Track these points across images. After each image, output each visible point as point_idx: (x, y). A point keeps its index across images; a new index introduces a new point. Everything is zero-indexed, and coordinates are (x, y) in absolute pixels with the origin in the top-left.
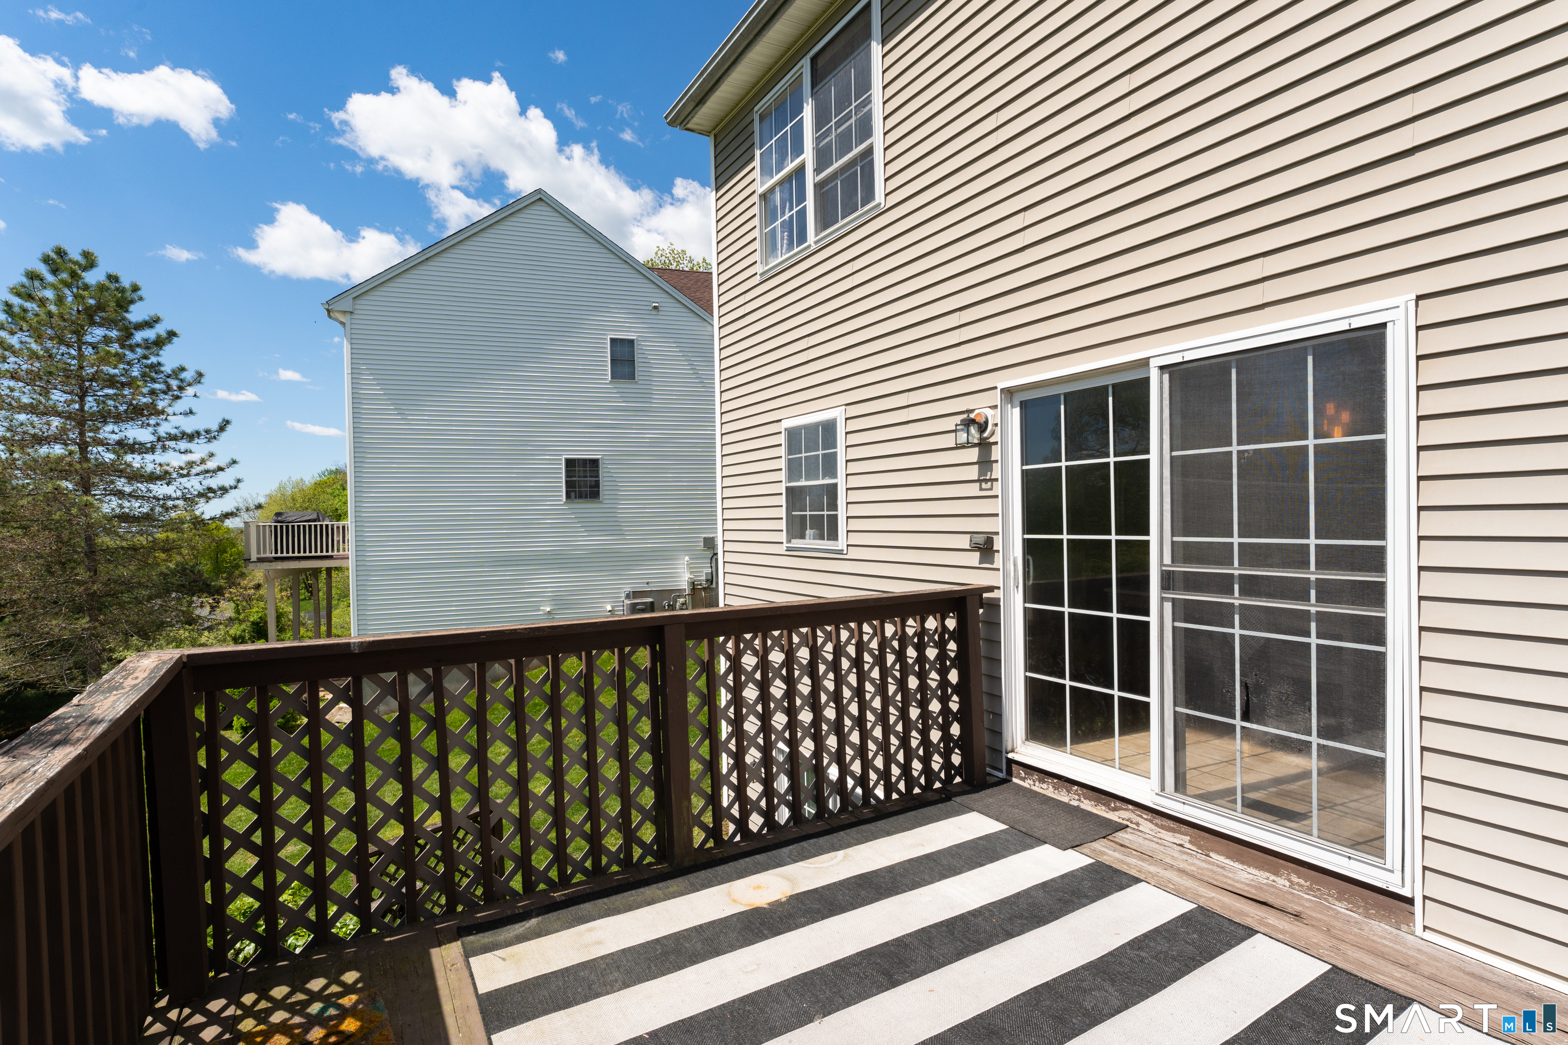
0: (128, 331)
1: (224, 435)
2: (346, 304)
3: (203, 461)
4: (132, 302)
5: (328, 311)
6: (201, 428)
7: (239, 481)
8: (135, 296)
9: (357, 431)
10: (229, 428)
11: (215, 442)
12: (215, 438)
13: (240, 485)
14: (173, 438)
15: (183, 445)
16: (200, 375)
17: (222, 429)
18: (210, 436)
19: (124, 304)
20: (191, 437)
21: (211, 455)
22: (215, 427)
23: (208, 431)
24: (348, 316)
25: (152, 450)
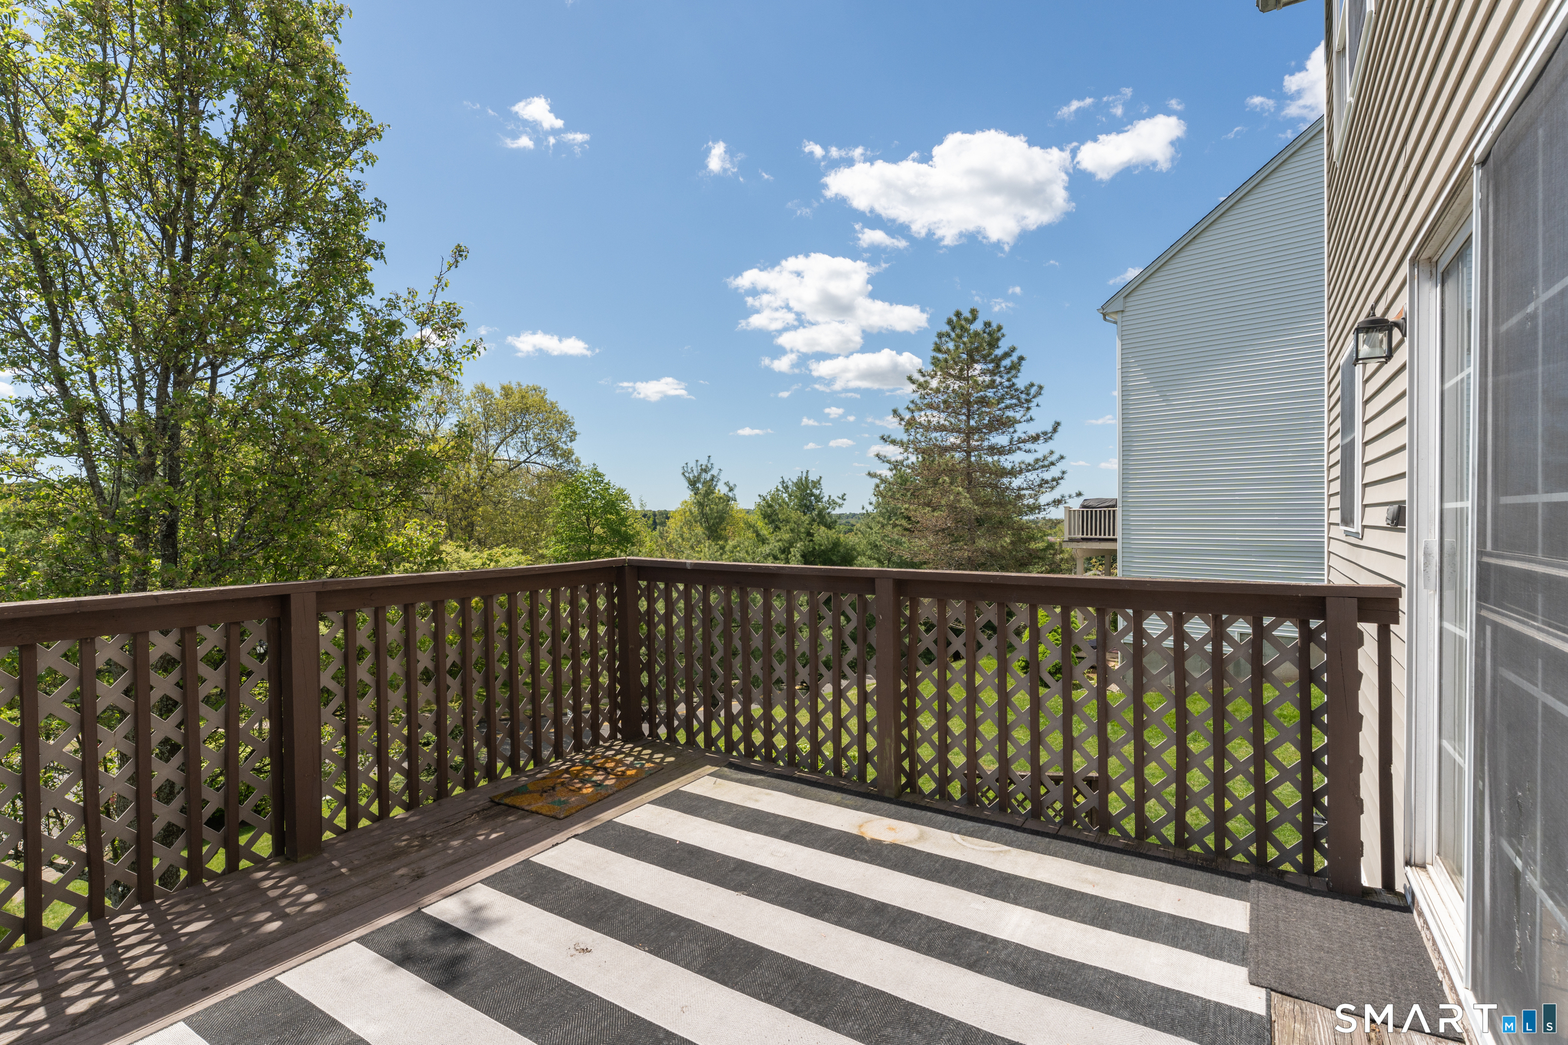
0: (997, 361)
1: (1056, 436)
2: (1118, 305)
3: (1045, 458)
4: (998, 339)
5: (1104, 315)
6: (1039, 431)
7: (1064, 473)
8: (999, 334)
9: (1125, 421)
10: (1060, 429)
11: (1051, 442)
12: (1050, 438)
13: (1065, 476)
14: (1024, 441)
15: (1029, 446)
16: (1041, 388)
17: (1055, 430)
18: (1047, 436)
19: (993, 343)
20: (1035, 439)
21: (1052, 453)
22: (1050, 429)
23: (1045, 433)
24: (1120, 315)
25: (1010, 451)
